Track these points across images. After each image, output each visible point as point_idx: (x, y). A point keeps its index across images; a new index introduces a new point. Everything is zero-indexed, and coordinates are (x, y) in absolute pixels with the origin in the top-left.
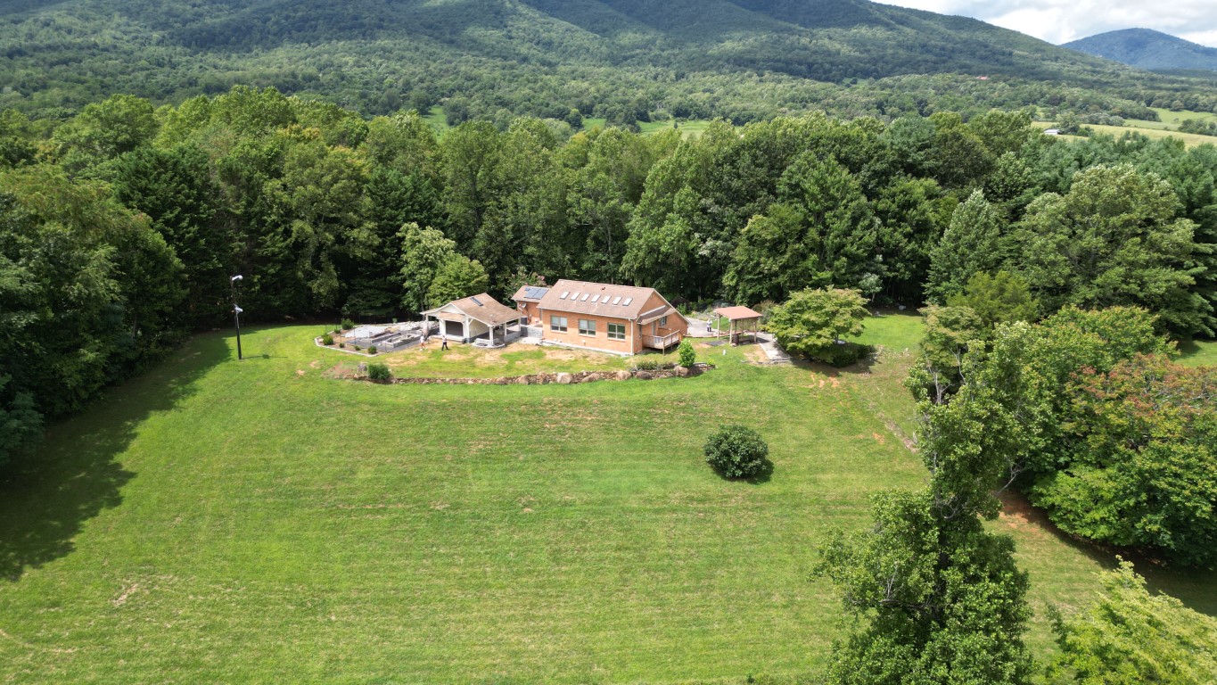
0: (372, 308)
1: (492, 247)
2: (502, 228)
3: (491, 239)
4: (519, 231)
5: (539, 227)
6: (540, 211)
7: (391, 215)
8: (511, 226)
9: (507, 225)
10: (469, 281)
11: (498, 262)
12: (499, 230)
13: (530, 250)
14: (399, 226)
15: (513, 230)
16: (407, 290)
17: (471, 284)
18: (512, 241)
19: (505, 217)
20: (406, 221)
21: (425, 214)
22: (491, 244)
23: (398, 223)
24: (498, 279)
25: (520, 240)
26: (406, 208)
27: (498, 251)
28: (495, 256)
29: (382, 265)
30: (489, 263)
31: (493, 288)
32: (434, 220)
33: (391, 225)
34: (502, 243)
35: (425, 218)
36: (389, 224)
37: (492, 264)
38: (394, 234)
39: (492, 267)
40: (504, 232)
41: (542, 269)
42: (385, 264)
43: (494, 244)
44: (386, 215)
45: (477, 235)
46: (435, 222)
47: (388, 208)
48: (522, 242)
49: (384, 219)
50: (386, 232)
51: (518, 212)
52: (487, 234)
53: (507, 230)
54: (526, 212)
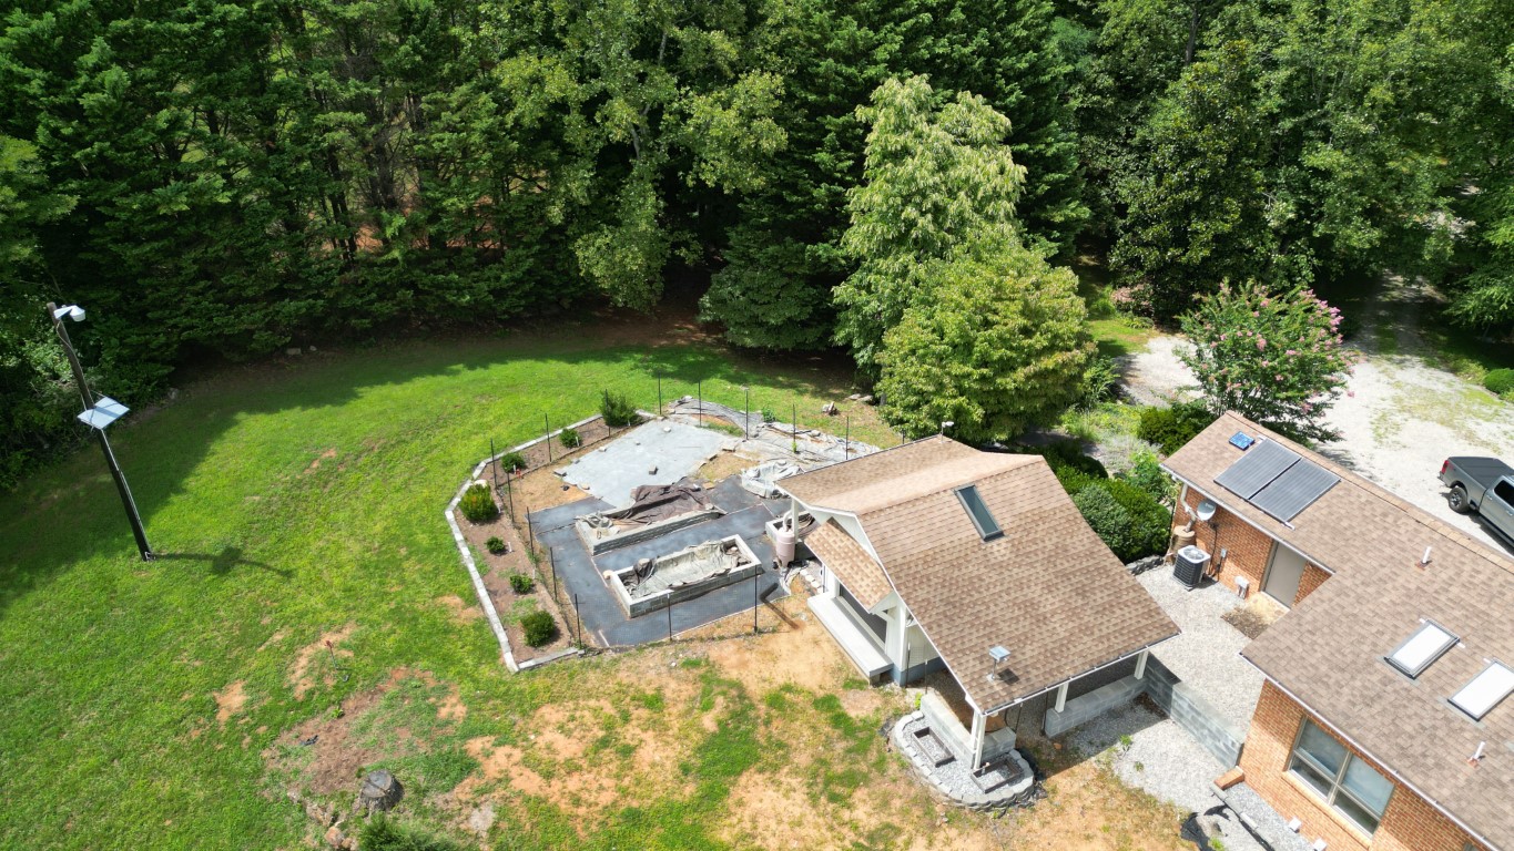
1: (1202, 138)
2: (1253, 76)
3: (1205, 113)
4: (1307, 91)
5: (1381, 92)
6: (1403, 38)
7: (853, 42)
8: (1283, 74)
9: (1272, 65)
10: (1006, 367)
11: (1210, 186)
12: (1244, 88)
13: (1323, 156)
14: (874, 83)
15: (1286, 89)
16: (844, 307)
18: (1273, 119)
19: (1276, 40)
21: (981, 40)
22: (1200, 126)
23: (871, 71)
24: (1196, 232)
25: (1303, 118)
26: (911, 22)
27: (1220, 152)
28: (1203, 166)
29: (803, 205)
30: (1180, 183)
31: (1173, 258)
32: (1007, 61)
33: (848, 79)
34: (1236, 125)
35: (980, 52)
36: (839, 74)
37: (1189, 186)
38: (852, 109)
39: (1184, 195)
40: (1256, 91)
41: (1347, 220)
42: (813, 200)
43: (1209, 128)
44: (837, 43)
45: (1172, 86)
46: (1012, 68)
47: (848, 18)
48: (1309, 123)
49: (827, 54)
50: (831, 97)
51: (1322, 31)
52: (1199, 96)
53: (1267, 86)
54: (1350, 35)
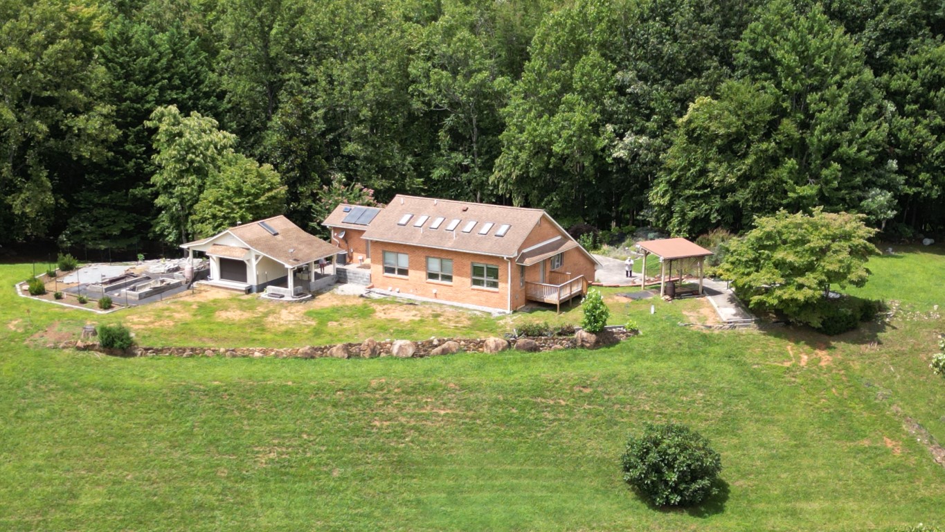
0: (106, 237)
1: (293, 143)
2: (309, 114)
3: (291, 132)
4: (334, 119)
5: (365, 113)
6: (367, 88)
7: (136, 93)
8: (322, 111)
9: (316, 109)
10: (257, 196)
11: (302, 167)
12: (304, 118)
13: (351, 148)
14: (150, 111)
16: (160, 209)
17: (260, 201)
18: (323, 134)
19: (313, 97)
20: (160, 102)
21: (189, 92)
22: (291, 139)
23: (148, 106)
24: (302, 193)
25: (337, 133)
26: (160, 83)
27: (302, 150)
28: (297, 158)
29: (122, 171)
30: (288, 168)
31: (294, 207)
32: (203, 102)
33: (136, 110)
34: (308, 137)
35: (190, 98)
36: (133, 108)
37: (293, 170)
38: (141, 123)
39: (292, 174)
40: (311, 121)
41: (370, 178)
42: (127, 170)
43: (295, 140)
44: (129, 94)
45: (269, 124)
46: (205, 105)
47: (132, 83)
48: (340, 135)
49: (125, 100)
50: (129, 119)
51: (334, 89)
52: (286, 124)
53: (316, 118)
54: (346, 89)
